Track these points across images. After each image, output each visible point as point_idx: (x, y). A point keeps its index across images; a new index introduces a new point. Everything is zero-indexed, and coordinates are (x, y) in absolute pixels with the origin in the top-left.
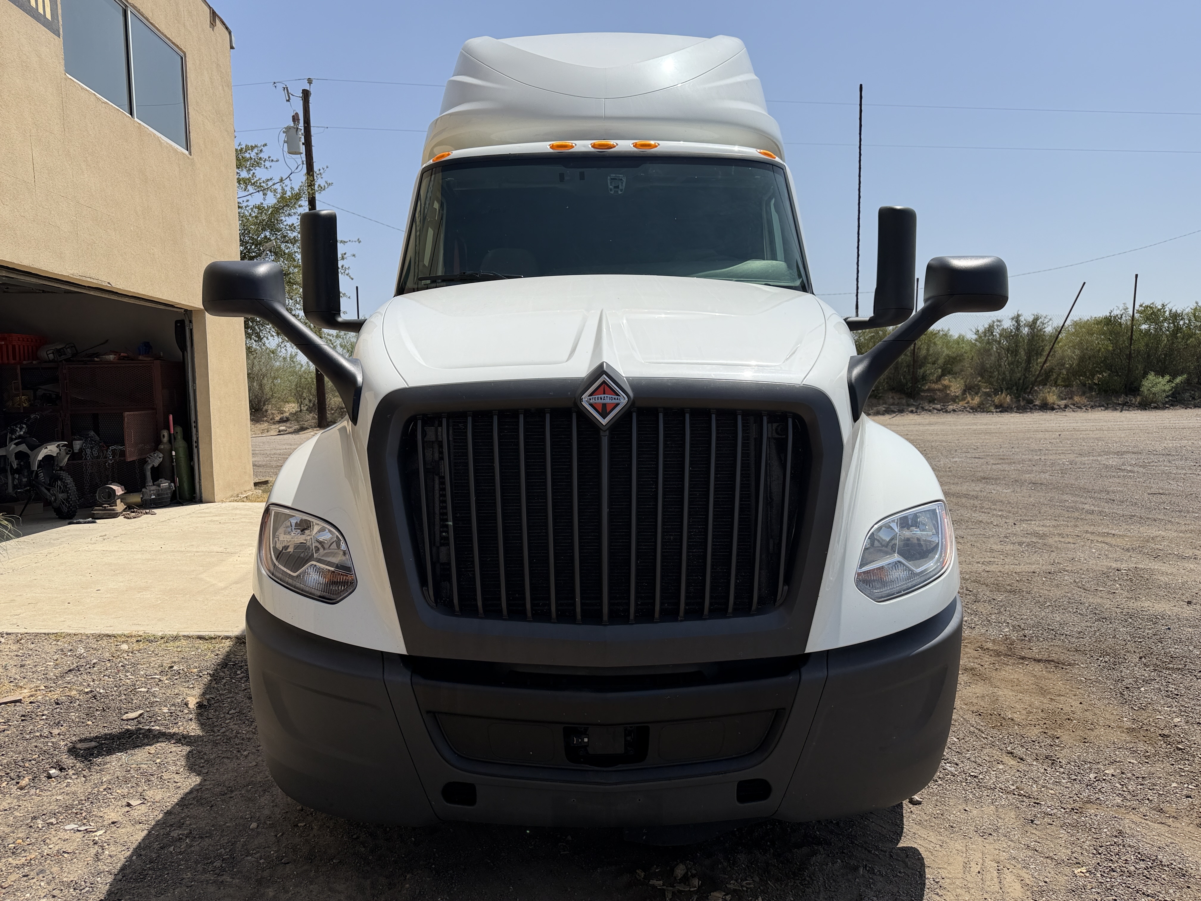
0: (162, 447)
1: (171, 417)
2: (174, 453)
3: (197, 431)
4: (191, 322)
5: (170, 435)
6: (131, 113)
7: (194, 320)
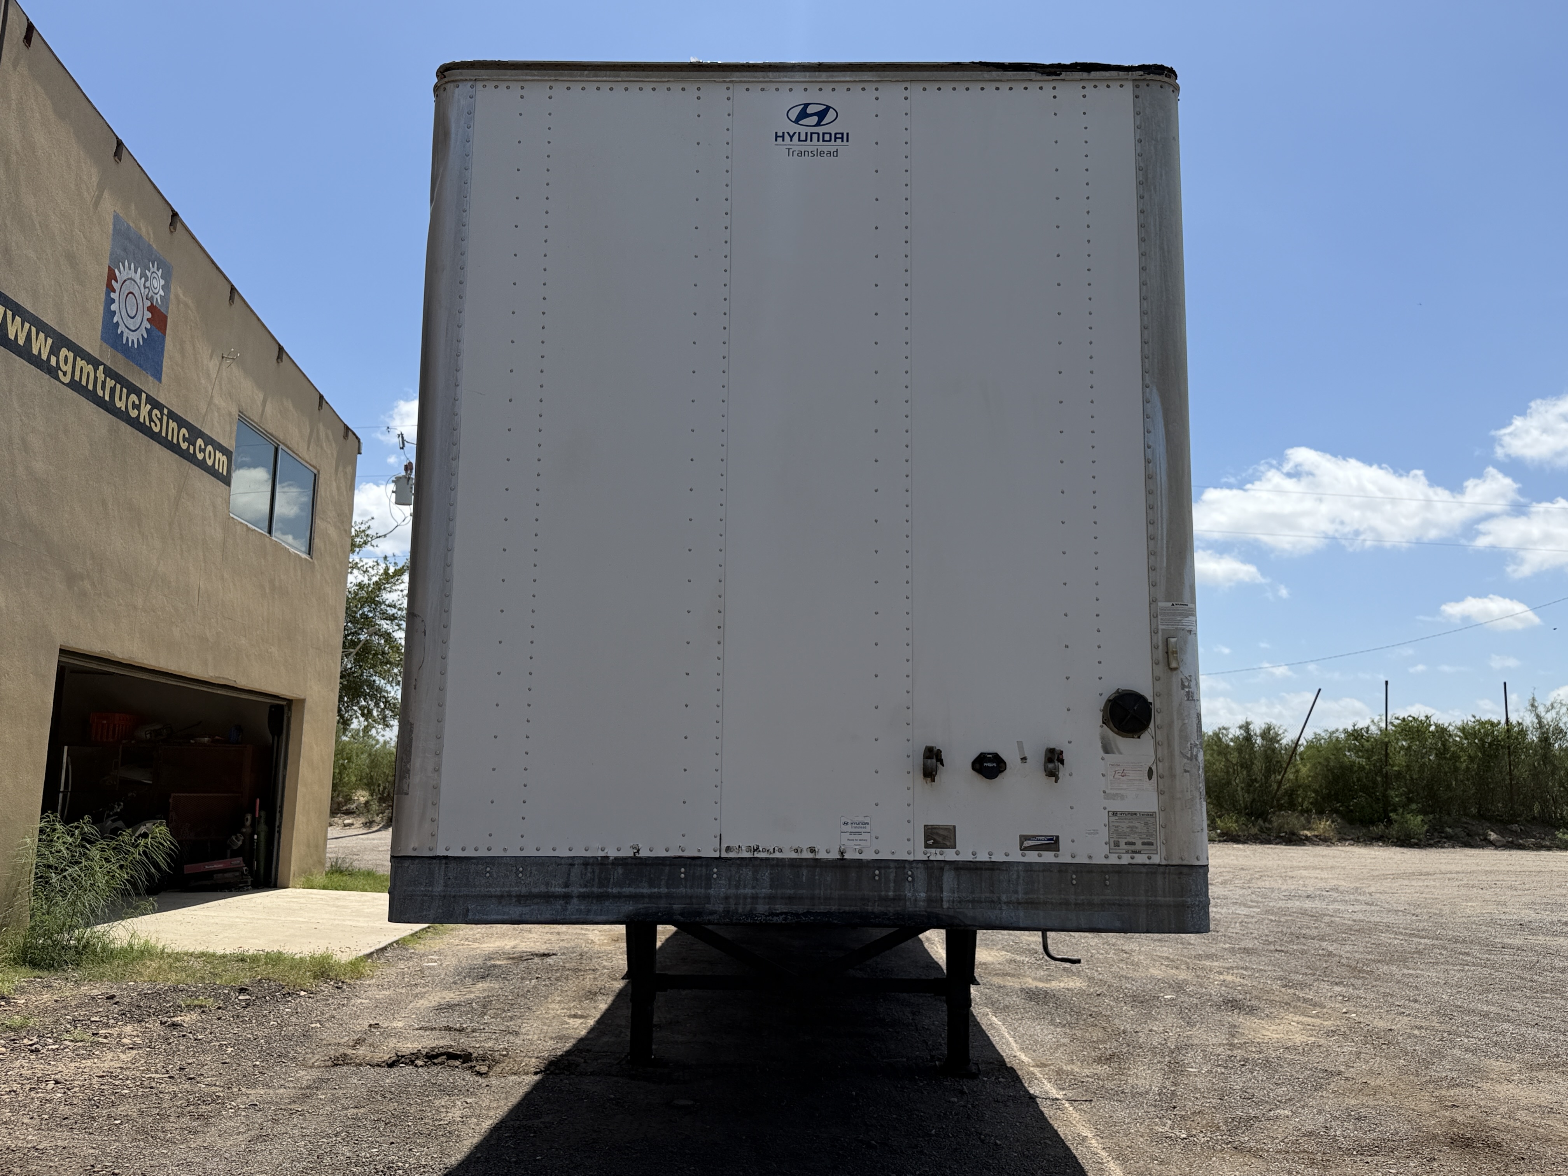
0: (244, 830)
1: (258, 800)
2: (256, 837)
3: (281, 816)
4: (290, 709)
5: (253, 818)
6: (270, 532)
7: (293, 708)
